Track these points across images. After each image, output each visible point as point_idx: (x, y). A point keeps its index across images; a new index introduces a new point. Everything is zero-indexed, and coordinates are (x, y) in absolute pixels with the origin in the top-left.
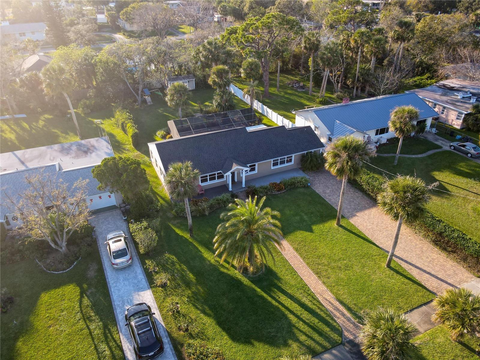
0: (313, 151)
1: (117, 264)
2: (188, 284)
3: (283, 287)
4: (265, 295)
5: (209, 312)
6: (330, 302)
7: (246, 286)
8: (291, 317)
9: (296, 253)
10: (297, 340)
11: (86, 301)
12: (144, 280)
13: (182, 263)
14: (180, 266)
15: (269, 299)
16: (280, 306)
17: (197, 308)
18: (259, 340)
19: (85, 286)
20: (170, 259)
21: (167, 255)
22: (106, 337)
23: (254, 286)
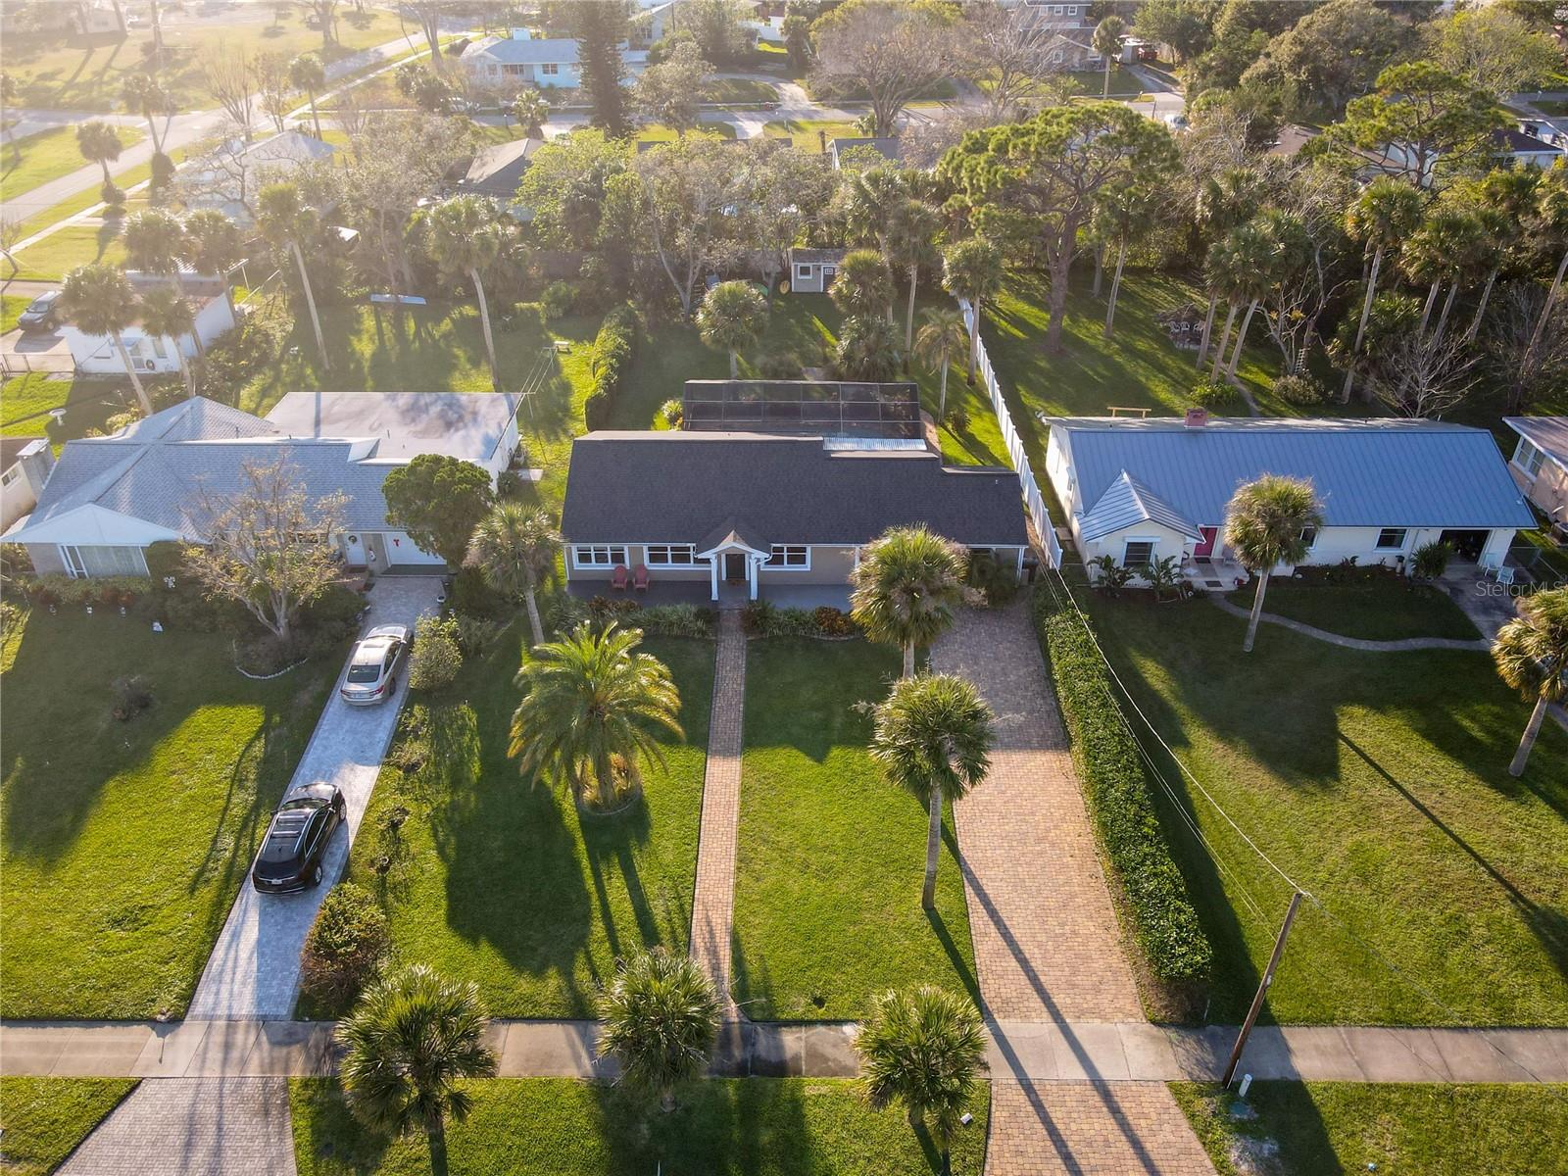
0: (994, 547)
1: (348, 694)
2: (456, 781)
3: (637, 861)
4: (585, 862)
5: (451, 851)
6: (711, 932)
7: (564, 827)
8: (598, 929)
9: (736, 798)
10: (567, 974)
11: (258, 749)
12: (382, 744)
13: (480, 734)
14: (472, 739)
15: (588, 872)
16: (595, 898)
17: (435, 835)
18: (495, 942)
19: (277, 719)
20: (463, 718)
21: (464, 708)
22: (245, 826)
23: (578, 835)
